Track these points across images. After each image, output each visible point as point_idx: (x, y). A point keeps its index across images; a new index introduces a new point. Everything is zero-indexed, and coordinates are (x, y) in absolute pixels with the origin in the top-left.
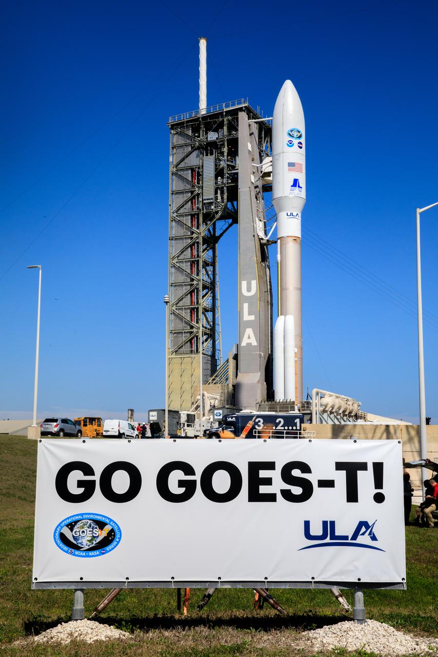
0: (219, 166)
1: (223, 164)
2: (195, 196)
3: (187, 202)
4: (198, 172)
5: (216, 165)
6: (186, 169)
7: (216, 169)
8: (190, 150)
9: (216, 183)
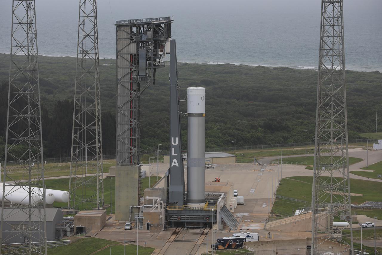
0: (148, 55)
1: (150, 55)
2: (133, 71)
3: (127, 74)
4: (135, 58)
5: (146, 55)
6: (127, 53)
7: (146, 57)
8: (129, 42)
9: (146, 66)
